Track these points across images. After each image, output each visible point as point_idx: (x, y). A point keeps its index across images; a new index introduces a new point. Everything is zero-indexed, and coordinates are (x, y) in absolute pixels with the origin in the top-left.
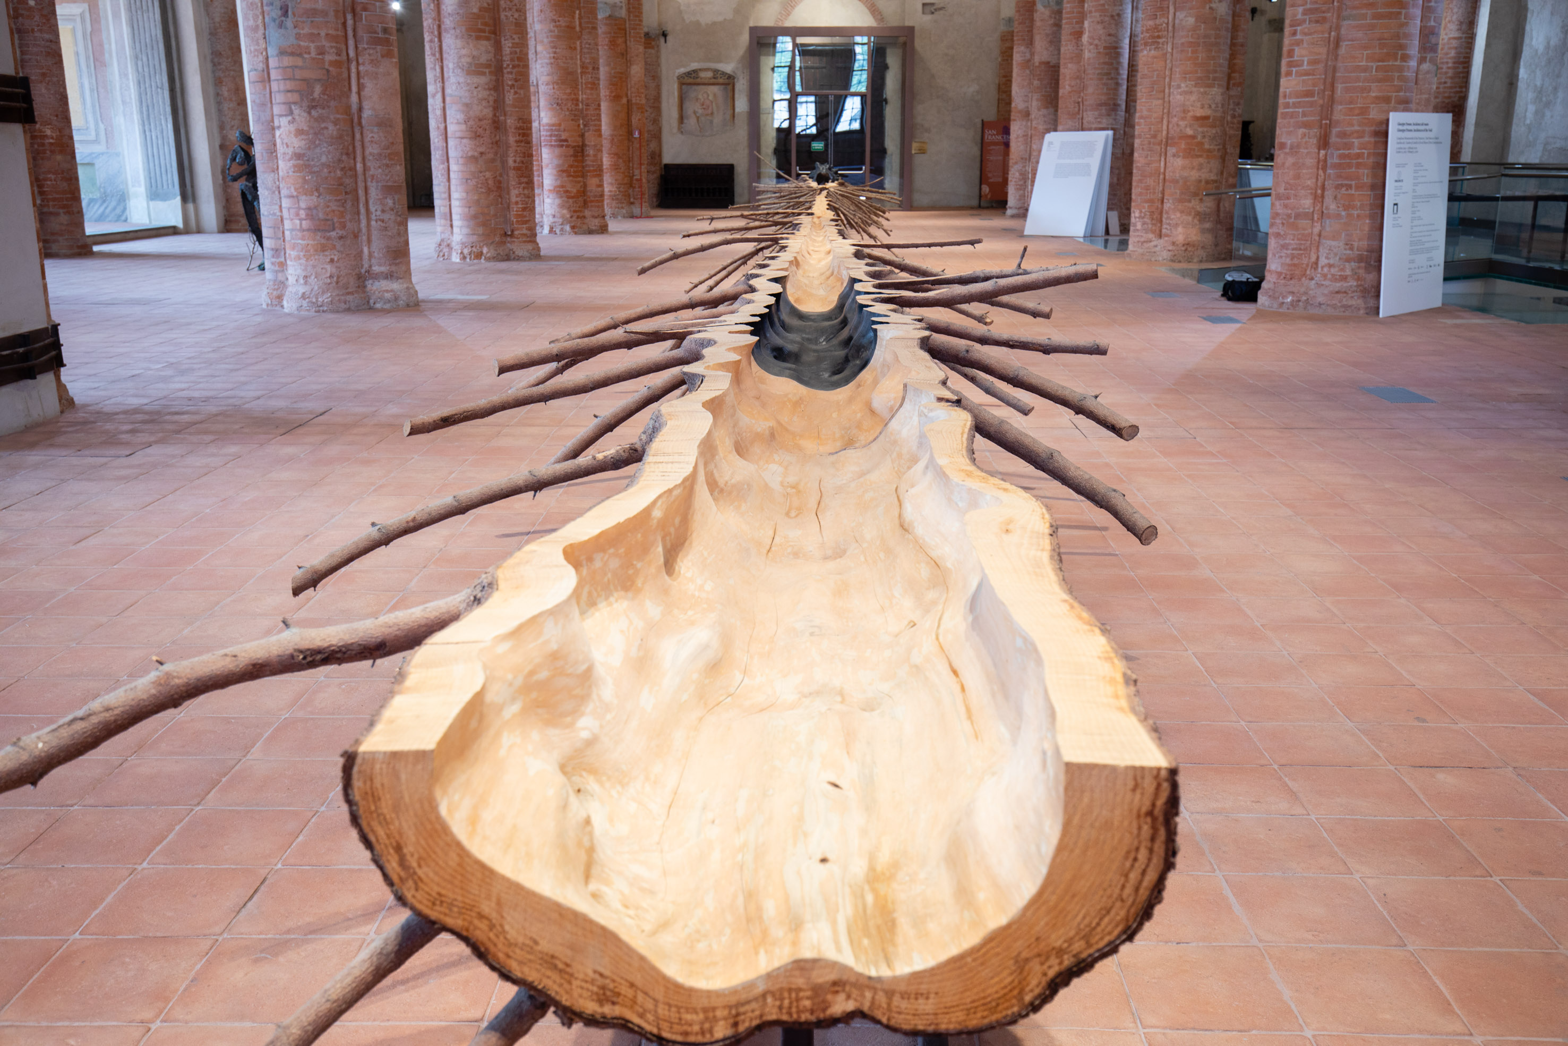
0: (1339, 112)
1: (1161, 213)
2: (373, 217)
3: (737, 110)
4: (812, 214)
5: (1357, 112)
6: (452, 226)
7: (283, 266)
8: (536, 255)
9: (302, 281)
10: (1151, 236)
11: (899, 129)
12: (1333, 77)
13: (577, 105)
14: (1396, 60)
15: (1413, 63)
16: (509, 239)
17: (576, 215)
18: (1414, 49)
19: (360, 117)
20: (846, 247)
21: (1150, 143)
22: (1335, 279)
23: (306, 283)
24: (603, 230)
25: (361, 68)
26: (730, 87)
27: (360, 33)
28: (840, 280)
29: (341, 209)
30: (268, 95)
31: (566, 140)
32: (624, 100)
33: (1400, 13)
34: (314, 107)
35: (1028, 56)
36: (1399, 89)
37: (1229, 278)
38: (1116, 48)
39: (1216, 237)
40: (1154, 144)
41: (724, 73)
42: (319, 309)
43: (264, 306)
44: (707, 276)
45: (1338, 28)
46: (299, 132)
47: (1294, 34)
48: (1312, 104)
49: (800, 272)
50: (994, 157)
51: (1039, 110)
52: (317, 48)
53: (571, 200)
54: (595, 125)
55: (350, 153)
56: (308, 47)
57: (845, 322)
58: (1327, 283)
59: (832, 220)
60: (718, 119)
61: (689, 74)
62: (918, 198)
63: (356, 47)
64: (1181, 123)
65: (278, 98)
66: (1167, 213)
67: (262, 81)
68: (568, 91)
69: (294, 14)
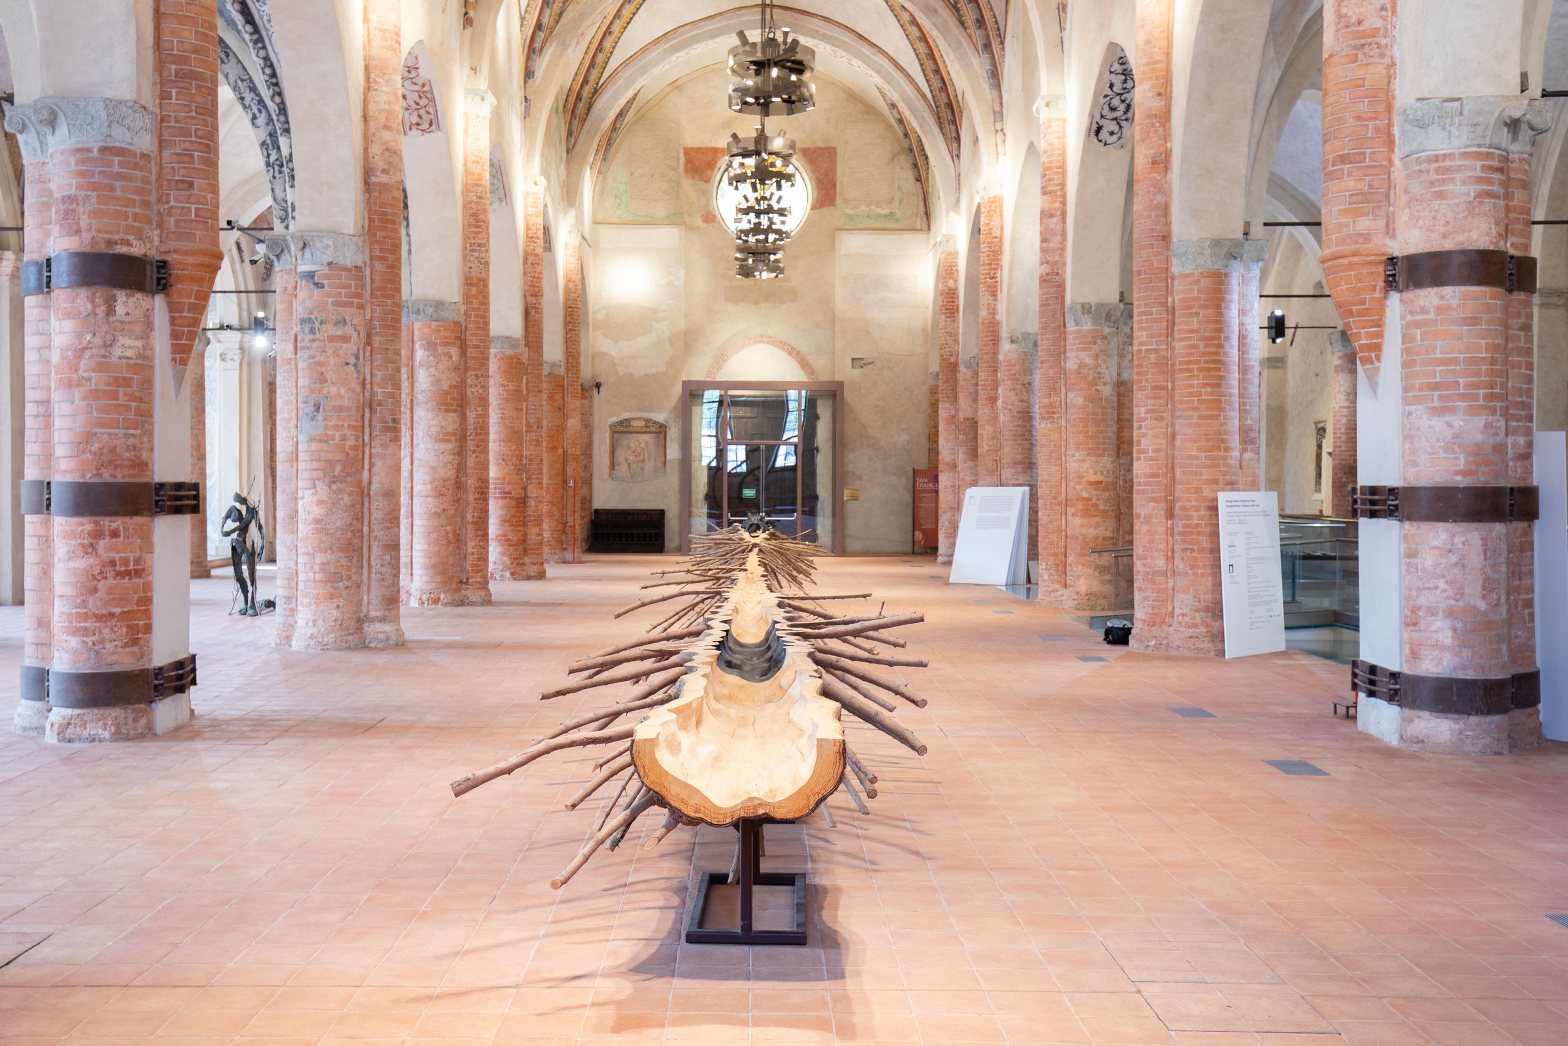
0: (1179, 490)
1: (1065, 566)
2: (374, 570)
3: (668, 457)
4: (745, 570)
5: (1193, 491)
6: (412, 574)
7: (293, 611)
8: (488, 601)
9: (311, 624)
10: (1057, 586)
11: (831, 475)
12: (1173, 463)
13: (521, 460)
14: (1220, 451)
15: (1236, 454)
16: (464, 586)
17: (515, 562)
18: (1235, 441)
19: (369, 490)
20: (773, 599)
21: (1051, 504)
22: (1188, 626)
23: (314, 626)
24: (541, 576)
25: (373, 450)
26: (662, 436)
27: (374, 423)
28: (767, 622)
29: (349, 564)
30: (295, 472)
31: (509, 493)
32: (560, 451)
33: (1219, 415)
34: (334, 482)
35: (953, 412)
36: (1225, 474)
37: (1109, 624)
38: (1029, 412)
39: (1116, 588)
40: (1055, 504)
41: (656, 423)
42: (324, 648)
43: (273, 645)
44: (663, 620)
45: (1173, 425)
46: (320, 502)
47: (1140, 428)
48: (1158, 483)
49: (739, 617)
50: (925, 505)
51: (965, 462)
52: (341, 436)
53: (512, 549)
54: (537, 479)
55: (359, 518)
56: (333, 436)
57: (769, 648)
58: (1182, 629)
59: (763, 576)
60: (649, 466)
61: (621, 423)
62: (851, 544)
63: (371, 434)
64: (1077, 487)
65: (304, 475)
66: (1070, 566)
67: (291, 461)
68: (513, 448)
69: (324, 410)
